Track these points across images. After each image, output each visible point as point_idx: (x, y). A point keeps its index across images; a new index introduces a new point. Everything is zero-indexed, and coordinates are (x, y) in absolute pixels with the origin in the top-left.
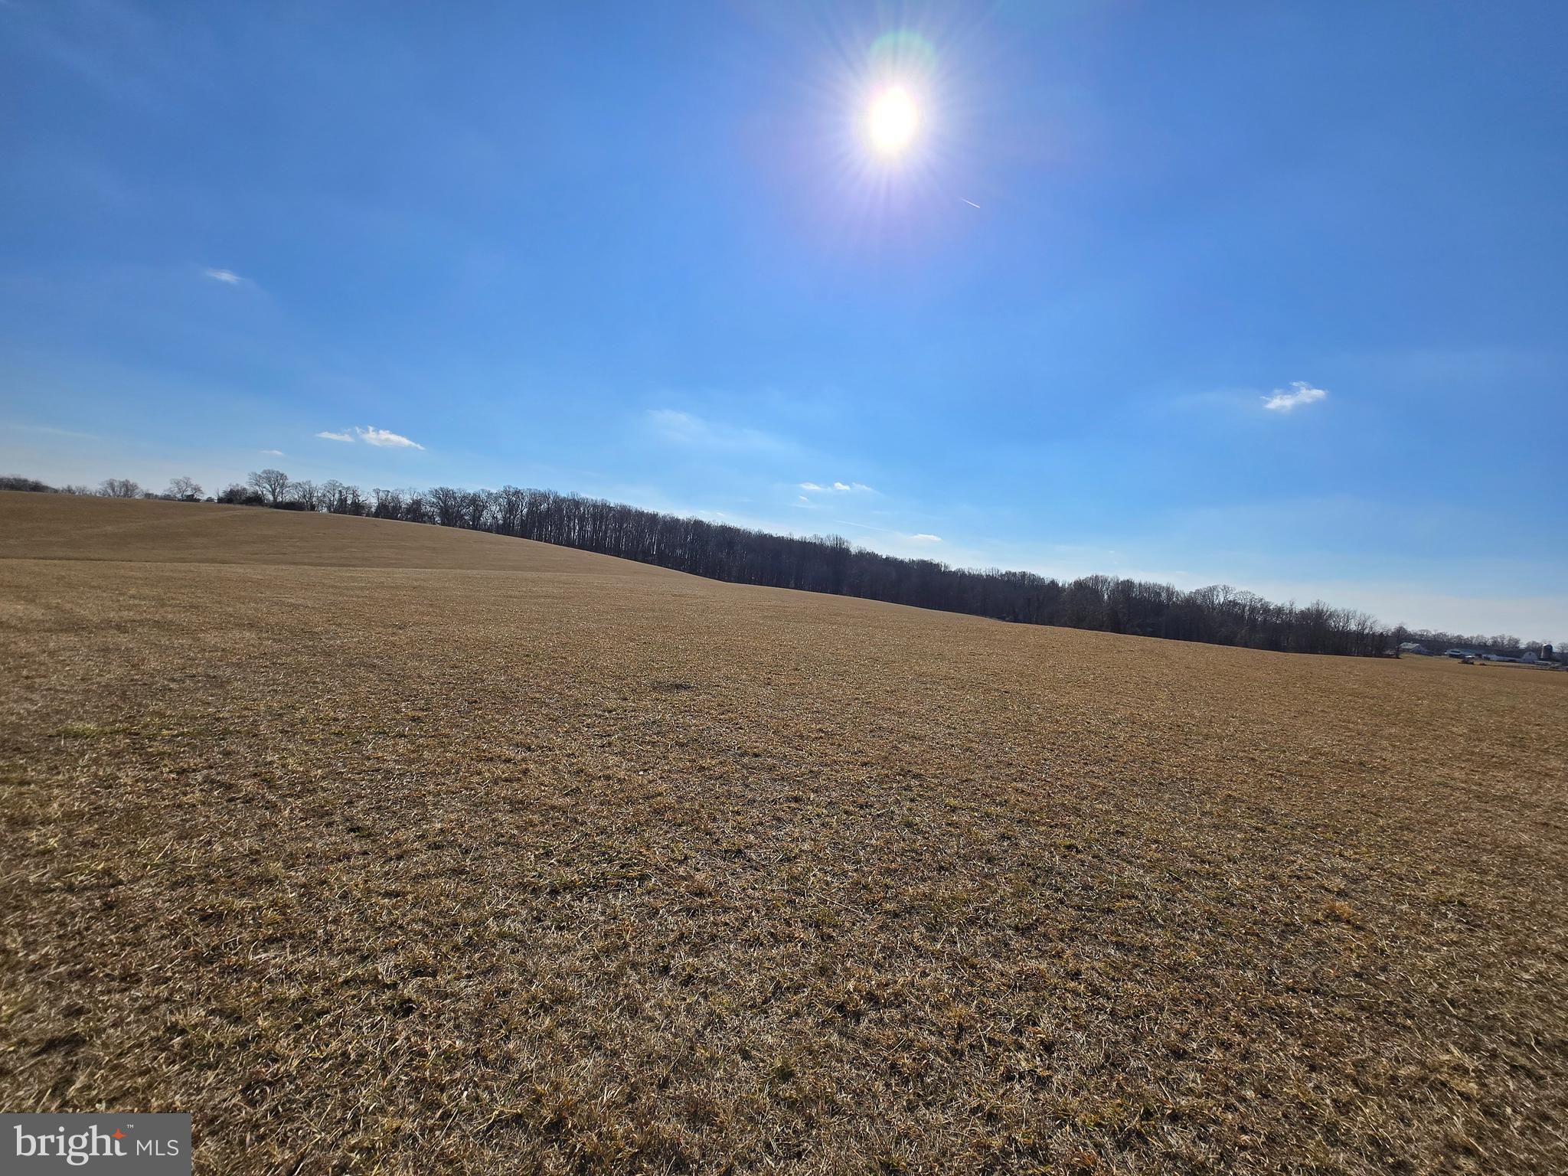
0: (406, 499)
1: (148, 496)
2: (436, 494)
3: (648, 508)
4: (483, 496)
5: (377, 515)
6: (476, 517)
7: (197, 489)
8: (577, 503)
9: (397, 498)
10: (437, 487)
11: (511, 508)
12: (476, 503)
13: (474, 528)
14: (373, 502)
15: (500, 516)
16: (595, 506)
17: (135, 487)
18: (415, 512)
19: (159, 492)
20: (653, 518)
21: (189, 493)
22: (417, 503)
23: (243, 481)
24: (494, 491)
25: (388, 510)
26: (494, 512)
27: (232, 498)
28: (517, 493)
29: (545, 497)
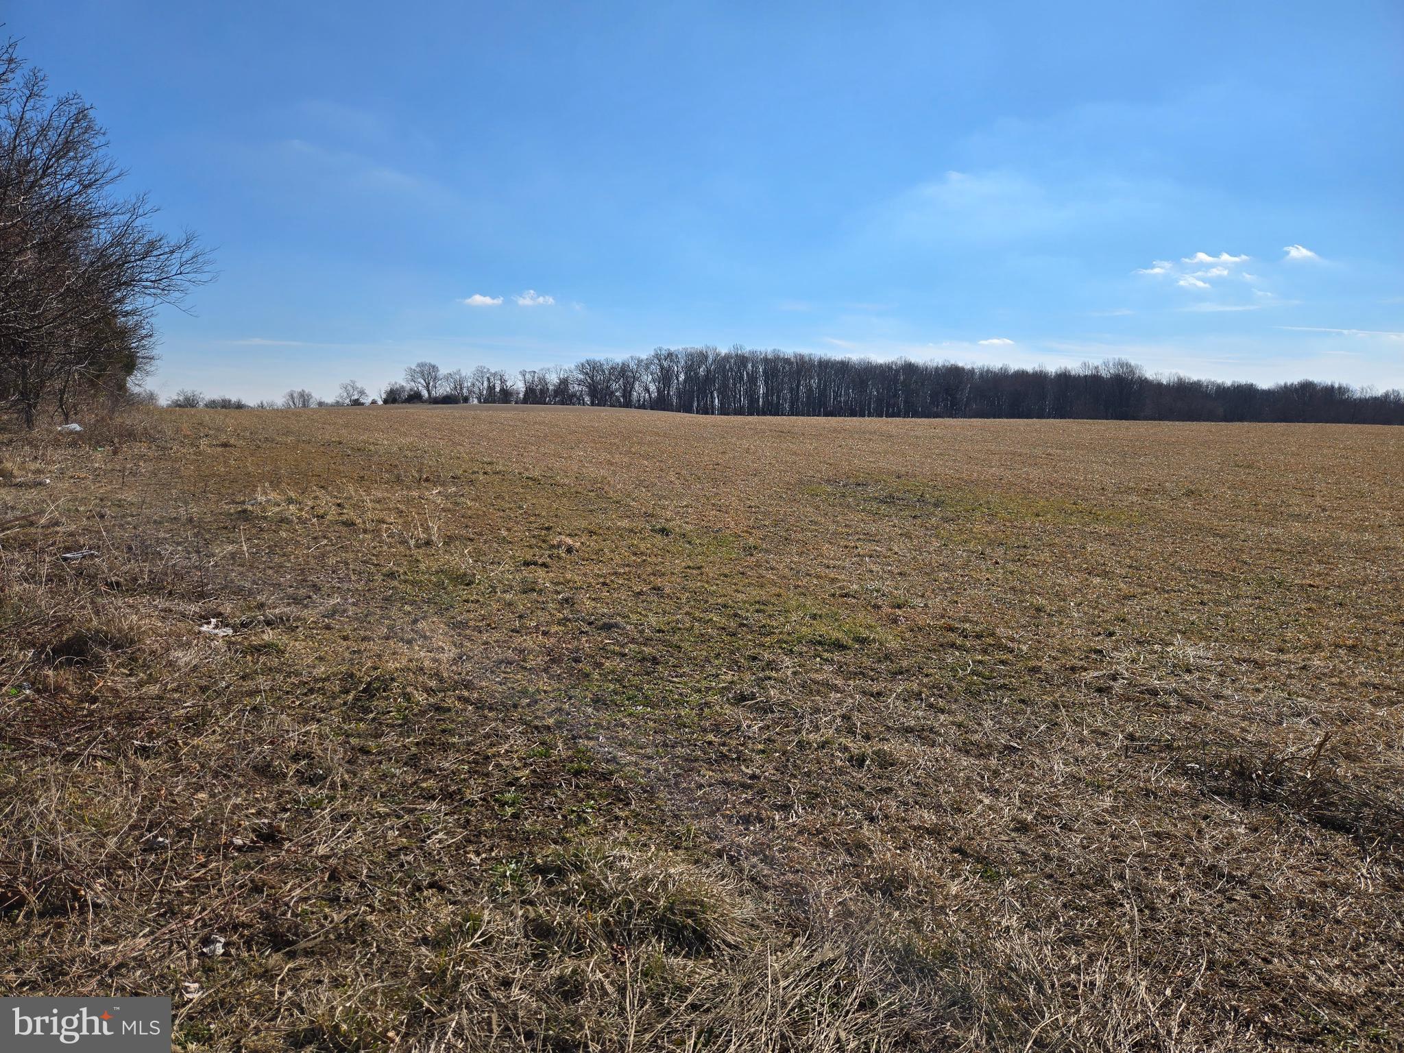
0: (553, 379)
1: (321, 404)
2: (581, 369)
3: (837, 355)
4: (633, 365)
5: (525, 400)
6: (627, 393)
7: (362, 393)
8: (742, 360)
9: (544, 379)
10: (583, 360)
11: (666, 377)
12: (624, 373)
13: (628, 404)
14: (520, 386)
15: (652, 387)
16: (766, 360)
17: (309, 395)
18: (563, 395)
19: (330, 399)
20: (843, 368)
21: (356, 397)
22: (564, 382)
23: (400, 379)
24: (644, 356)
25: (536, 395)
26: (647, 385)
27: (393, 397)
28: (670, 355)
29: (703, 357)
